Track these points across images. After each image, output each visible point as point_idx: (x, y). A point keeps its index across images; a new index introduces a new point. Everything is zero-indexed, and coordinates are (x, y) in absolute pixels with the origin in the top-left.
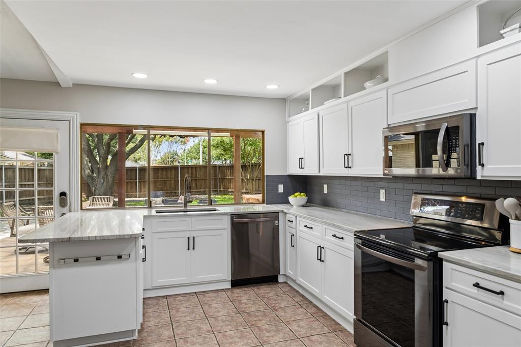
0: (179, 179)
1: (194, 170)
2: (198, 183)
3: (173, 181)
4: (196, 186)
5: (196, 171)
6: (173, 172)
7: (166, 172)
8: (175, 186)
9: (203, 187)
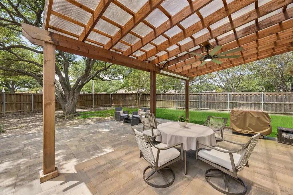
0: (93, 100)
1: (100, 96)
2: (102, 102)
3: (90, 101)
4: (101, 103)
5: (101, 96)
6: (90, 96)
7: (87, 96)
8: (91, 103)
9: (104, 103)
